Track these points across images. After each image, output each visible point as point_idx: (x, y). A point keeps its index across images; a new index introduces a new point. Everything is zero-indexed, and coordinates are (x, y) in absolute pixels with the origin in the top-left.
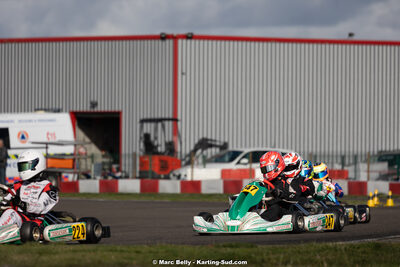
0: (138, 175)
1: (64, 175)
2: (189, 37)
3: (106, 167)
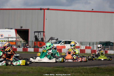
0: (33, 47)
1: (13, 46)
3: (25, 44)
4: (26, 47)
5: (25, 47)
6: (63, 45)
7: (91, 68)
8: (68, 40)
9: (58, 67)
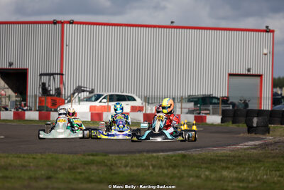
0: (37, 109)
2: (71, 22)
3: (18, 103)
4: (20, 110)
5: (20, 108)
6: (106, 104)
7: (168, 156)
8: (117, 93)
9: (93, 155)
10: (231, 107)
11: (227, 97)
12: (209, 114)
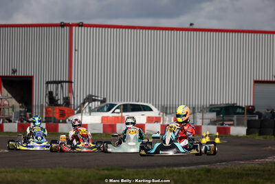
0: (44, 120)
2: (80, 25)
4: (25, 122)
5: (25, 120)
7: (191, 170)
10: (257, 118)
11: (253, 107)
12: (233, 125)
